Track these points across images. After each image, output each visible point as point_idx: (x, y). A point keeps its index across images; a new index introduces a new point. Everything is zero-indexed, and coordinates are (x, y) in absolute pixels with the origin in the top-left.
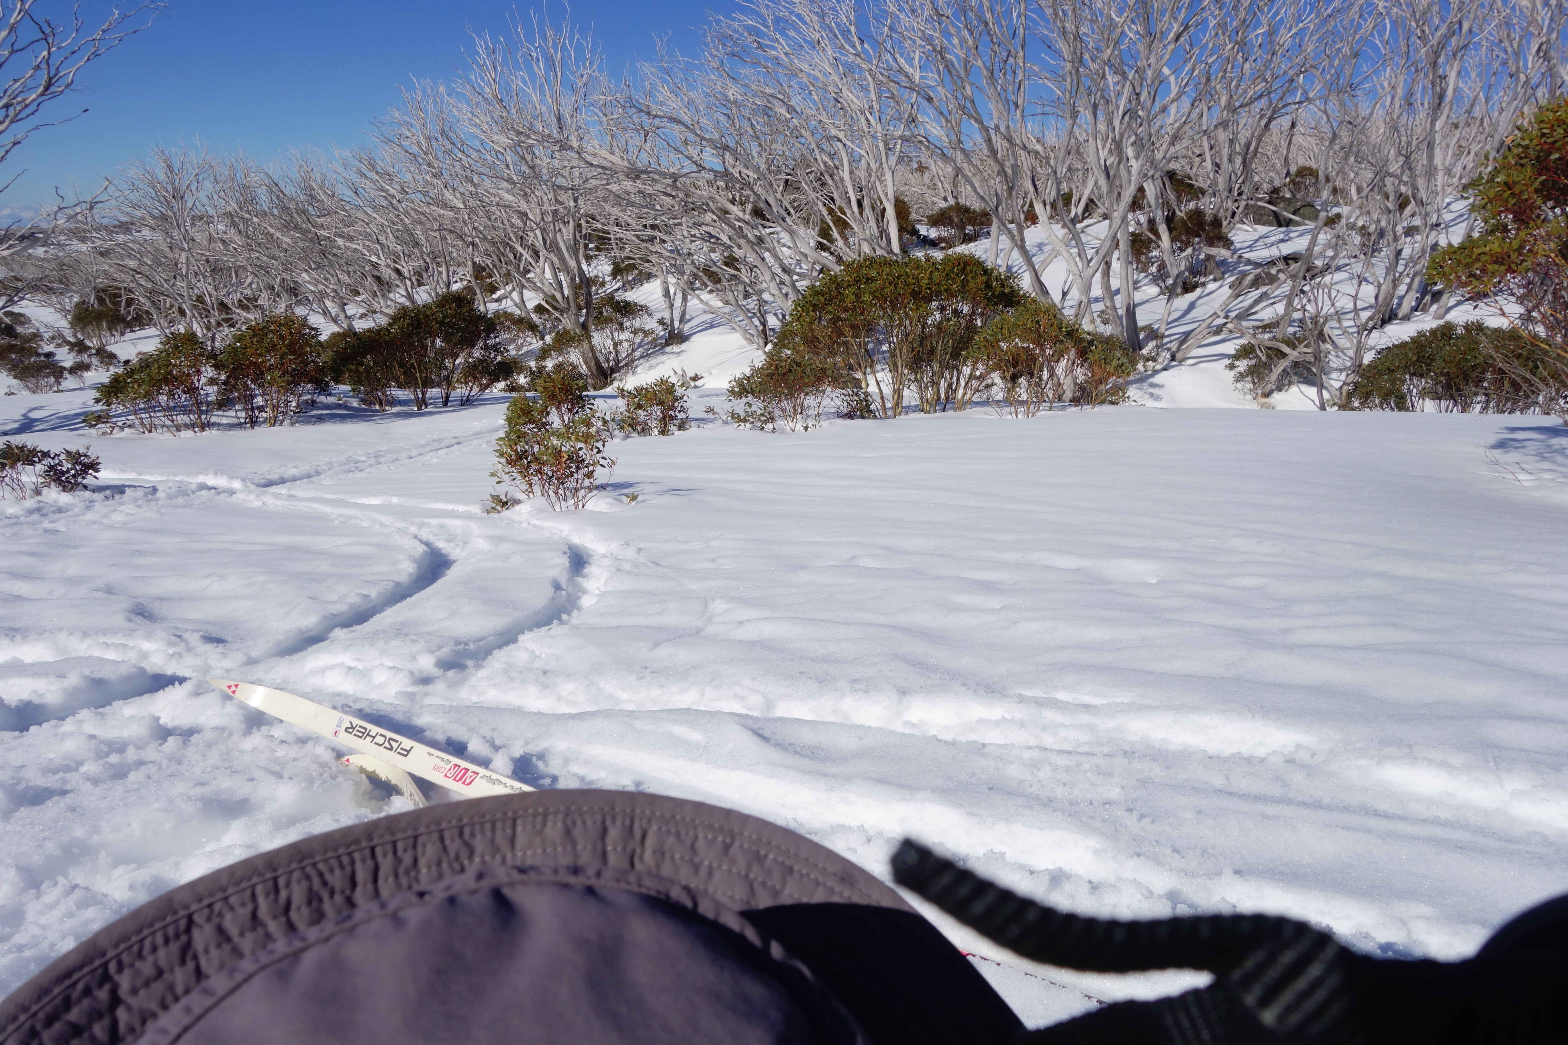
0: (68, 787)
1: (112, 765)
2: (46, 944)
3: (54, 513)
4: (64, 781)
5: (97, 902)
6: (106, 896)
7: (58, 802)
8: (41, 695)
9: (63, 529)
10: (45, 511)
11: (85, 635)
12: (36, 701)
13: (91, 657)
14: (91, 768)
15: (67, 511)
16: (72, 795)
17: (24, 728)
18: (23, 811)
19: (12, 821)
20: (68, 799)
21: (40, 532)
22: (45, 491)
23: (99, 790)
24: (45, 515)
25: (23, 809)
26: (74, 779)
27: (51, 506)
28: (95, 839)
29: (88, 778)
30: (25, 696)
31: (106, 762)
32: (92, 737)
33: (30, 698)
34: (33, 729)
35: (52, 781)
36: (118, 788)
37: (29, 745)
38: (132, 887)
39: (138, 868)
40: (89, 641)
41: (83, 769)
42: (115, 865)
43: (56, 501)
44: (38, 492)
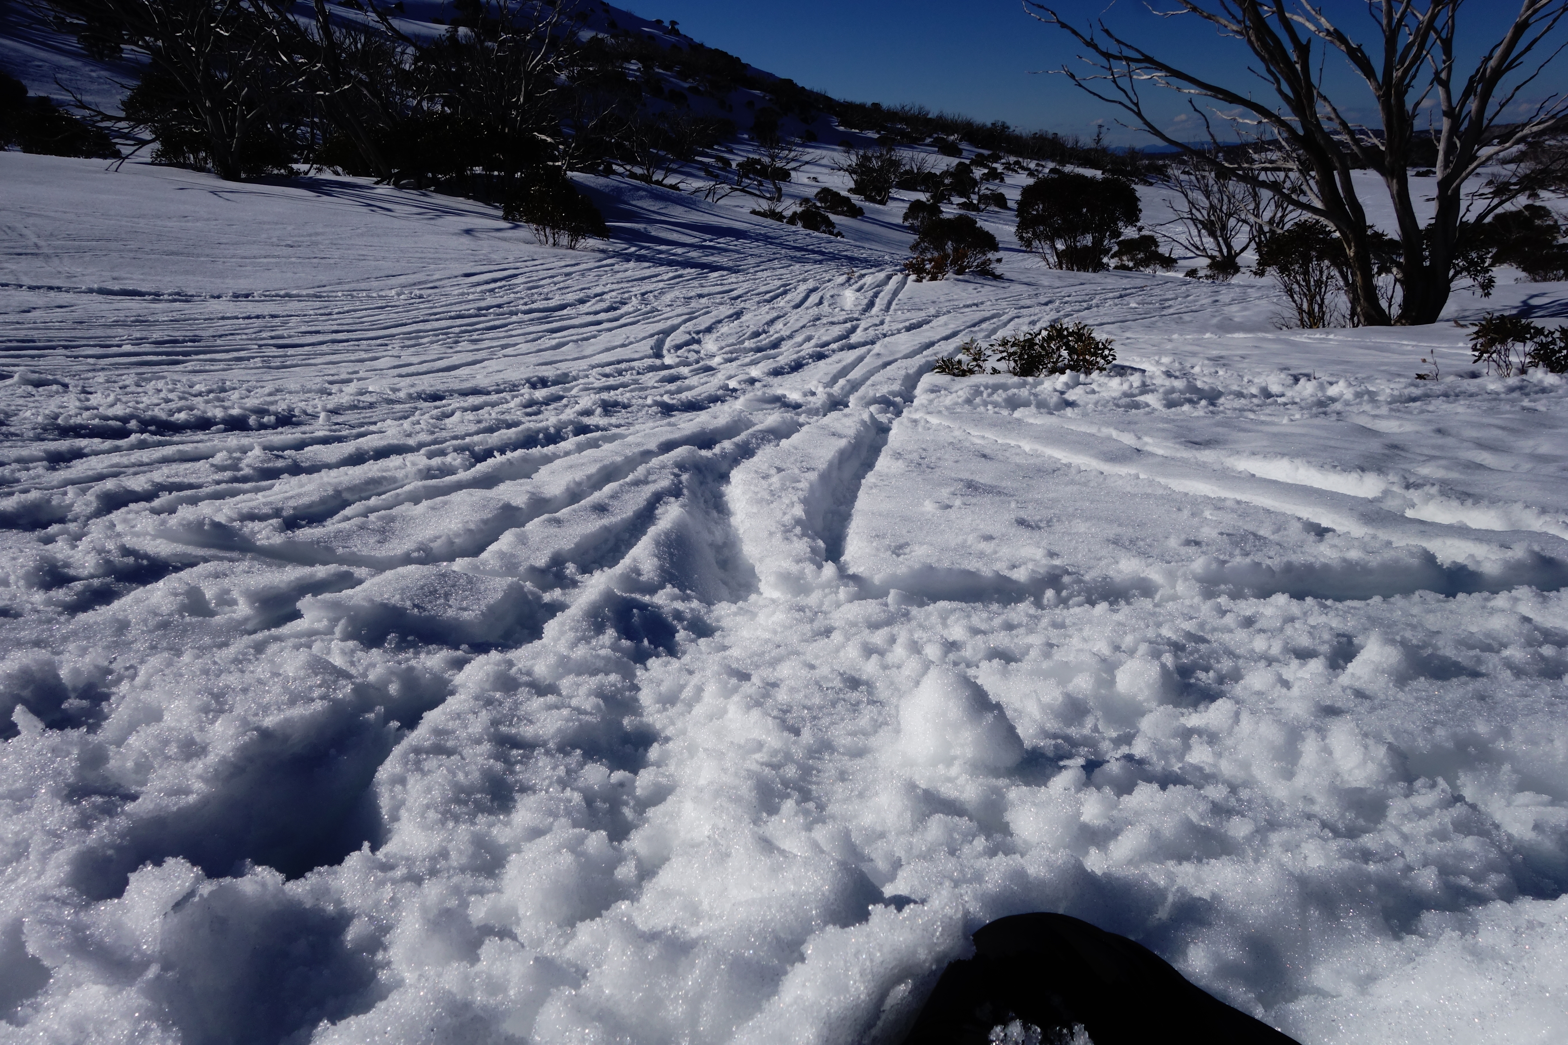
0: (1483, 669)
1: (1542, 658)
2: (1399, 863)
3: (1536, 393)
4: (1479, 661)
5: (1483, 833)
6: (1497, 827)
7: (1466, 684)
8: (1478, 563)
9: (1543, 409)
10: (1527, 391)
11: (1544, 511)
12: (1472, 566)
13: (1546, 533)
14: (1516, 653)
15: (1551, 391)
16: (1485, 680)
17: (1451, 594)
18: (1422, 682)
19: (1407, 689)
20: (1479, 684)
21: (1517, 408)
22: (1531, 370)
23: (1520, 685)
24: (1527, 395)
25: (1422, 679)
26: (1492, 661)
27: (1535, 386)
28: (1501, 745)
29: (1509, 664)
30: (1461, 559)
31: (1537, 652)
32: (1527, 620)
33: (1465, 563)
34: (1461, 596)
35: (1463, 657)
36: (1546, 689)
37: (1451, 612)
38: (1537, 827)
39: (1552, 803)
40: (1547, 518)
41: (1506, 653)
42: (1521, 787)
43: (1541, 381)
44: (1523, 371)
